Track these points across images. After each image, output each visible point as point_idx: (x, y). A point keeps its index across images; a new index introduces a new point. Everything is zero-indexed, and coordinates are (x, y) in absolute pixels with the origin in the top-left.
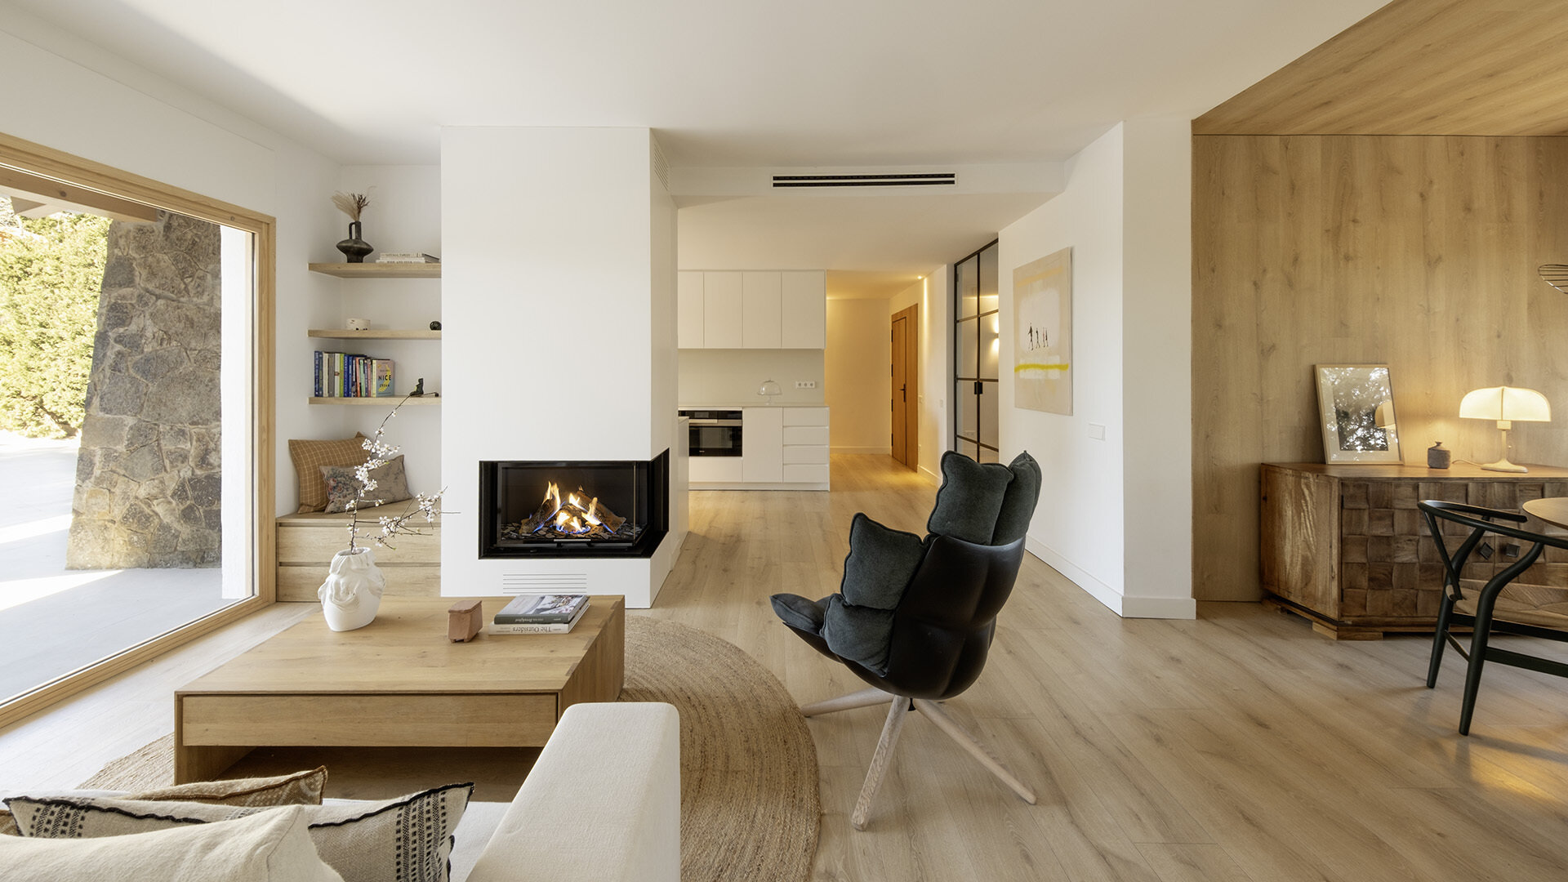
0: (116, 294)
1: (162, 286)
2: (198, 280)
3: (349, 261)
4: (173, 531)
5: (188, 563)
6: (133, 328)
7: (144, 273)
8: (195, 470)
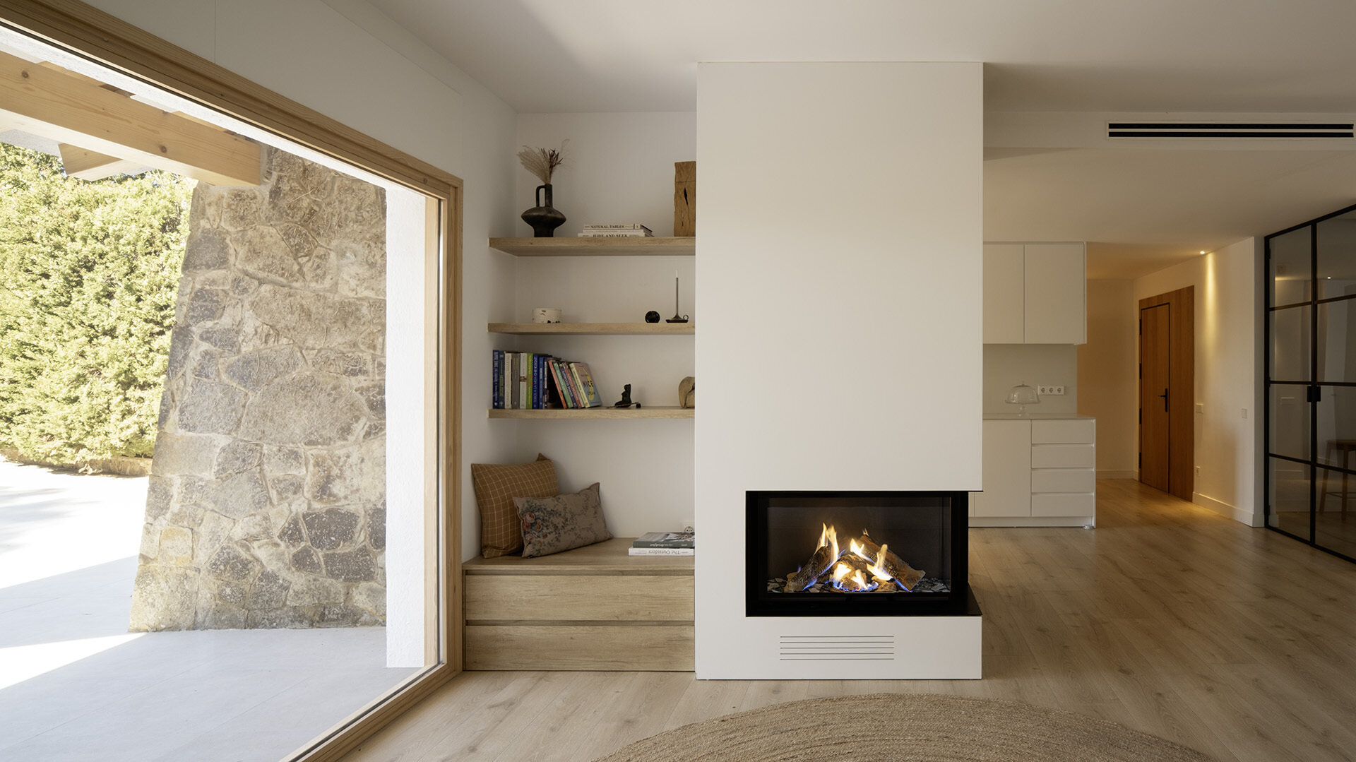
0: (202, 278)
1: (267, 268)
2: (317, 260)
3: (537, 235)
4: (281, 581)
5: (301, 622)
6: (226, 321)
7: (242, 252)
8: (312, 502)
